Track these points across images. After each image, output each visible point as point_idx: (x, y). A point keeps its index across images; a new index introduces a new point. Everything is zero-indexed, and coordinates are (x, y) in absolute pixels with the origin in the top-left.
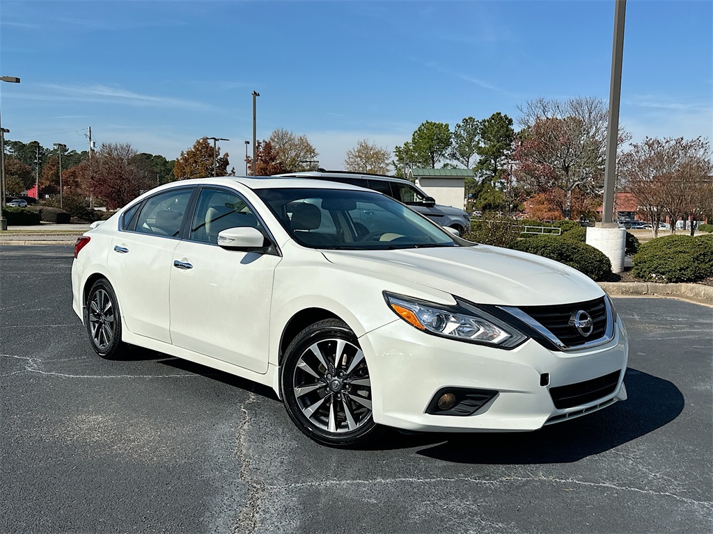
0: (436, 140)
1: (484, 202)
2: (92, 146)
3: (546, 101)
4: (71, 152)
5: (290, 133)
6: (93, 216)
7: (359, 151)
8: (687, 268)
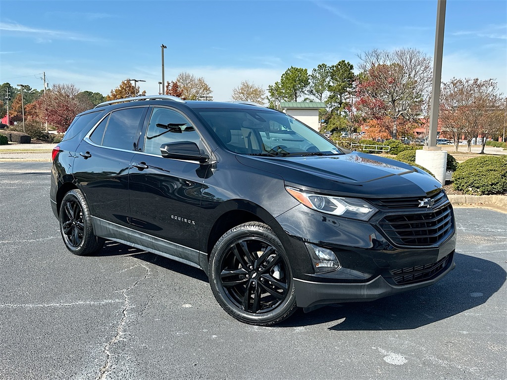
0: (298, 81)
1: (333, 127)
2: (46, 86)
3: (379, 51)
4: (34, 90)
5: (191, 76)
6: (48, 138)
7: (242, 89)
8: (497, 183)
